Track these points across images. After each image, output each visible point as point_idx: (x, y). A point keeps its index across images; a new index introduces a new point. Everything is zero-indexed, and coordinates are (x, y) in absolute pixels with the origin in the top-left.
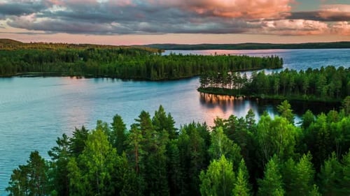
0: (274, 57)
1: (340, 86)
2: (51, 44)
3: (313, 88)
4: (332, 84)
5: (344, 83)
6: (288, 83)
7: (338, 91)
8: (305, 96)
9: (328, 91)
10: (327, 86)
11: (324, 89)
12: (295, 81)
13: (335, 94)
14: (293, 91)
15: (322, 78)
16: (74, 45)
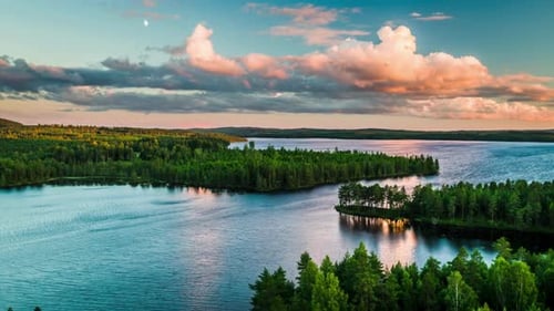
0: (425, 157)
1: (540, 211)
2: (70, 127)
3: (502, 212)
4: (528, 207)
5: (545, 206)
6: (468, 203)
7: (538, 216)
8: (492, 221)
9: (524, 216)
10: (522, 210)
11: (518, 213)
12: (478, 202)
13: (534, 221)
14: (476, 214)
15: (514, 197)
16: (106, 129)
